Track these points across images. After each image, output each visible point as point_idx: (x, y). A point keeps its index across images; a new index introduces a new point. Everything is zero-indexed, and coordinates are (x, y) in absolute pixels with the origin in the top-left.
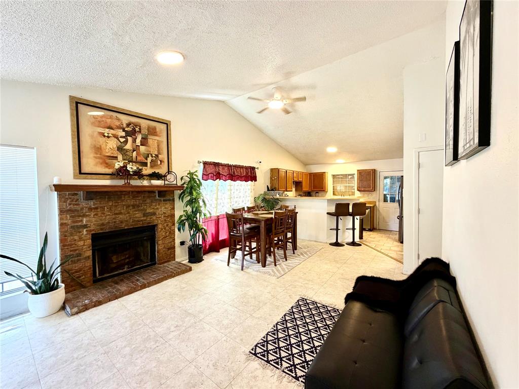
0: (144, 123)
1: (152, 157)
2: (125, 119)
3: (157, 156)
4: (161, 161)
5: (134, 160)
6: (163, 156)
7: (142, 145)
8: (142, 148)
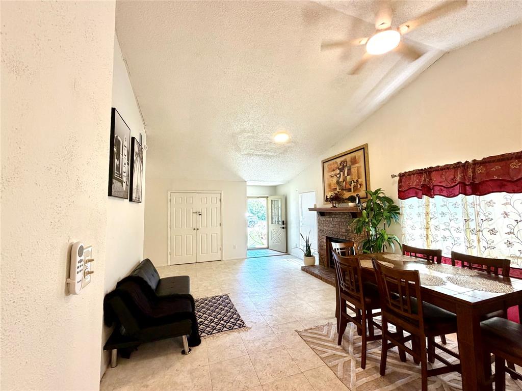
0: (348, 157)
1: (354, 182)
2: (339, 160)
3: (357, 181)
4: (360, 185)
5: (344, 188)
6: (362, 180)
7: (348, 175)
8: (348, 178)
